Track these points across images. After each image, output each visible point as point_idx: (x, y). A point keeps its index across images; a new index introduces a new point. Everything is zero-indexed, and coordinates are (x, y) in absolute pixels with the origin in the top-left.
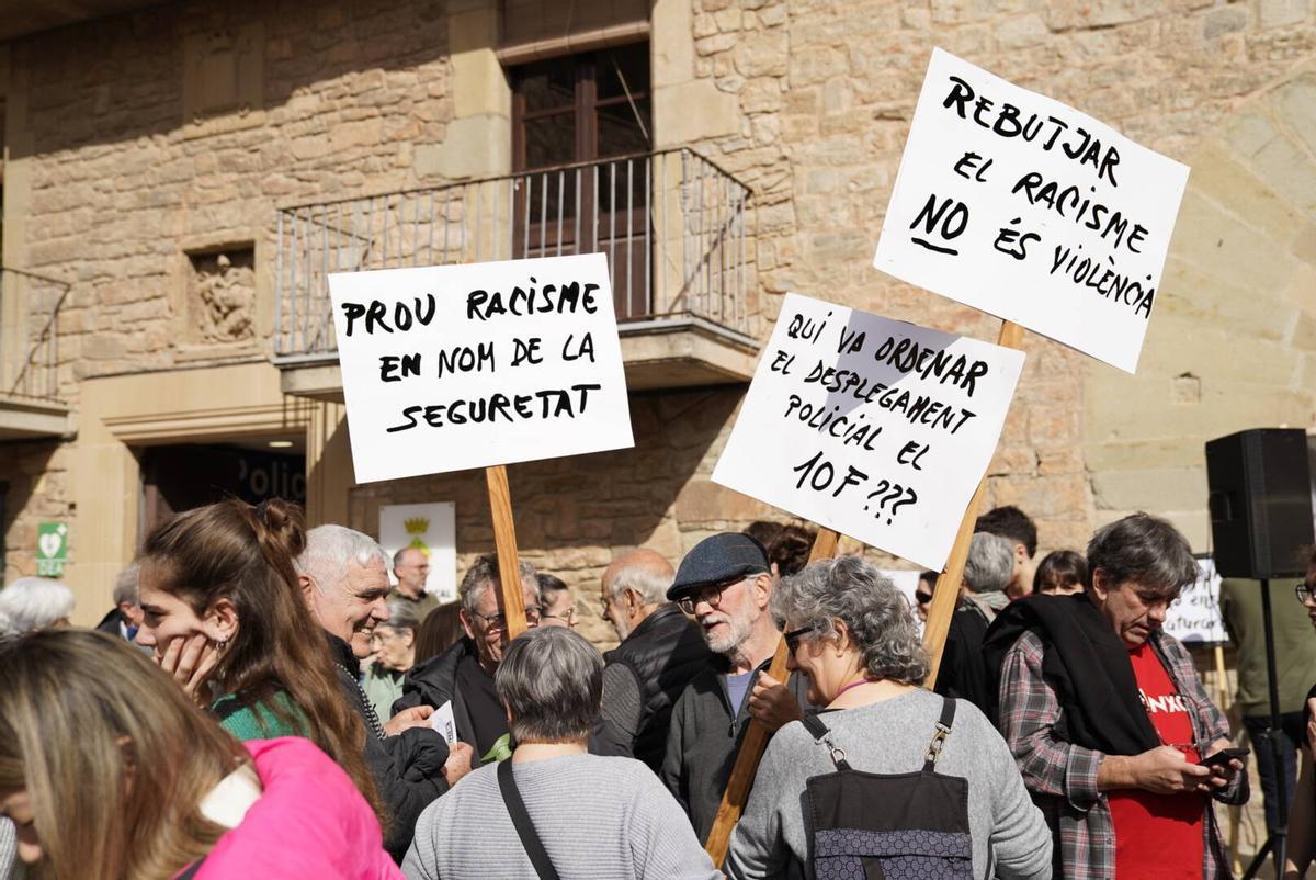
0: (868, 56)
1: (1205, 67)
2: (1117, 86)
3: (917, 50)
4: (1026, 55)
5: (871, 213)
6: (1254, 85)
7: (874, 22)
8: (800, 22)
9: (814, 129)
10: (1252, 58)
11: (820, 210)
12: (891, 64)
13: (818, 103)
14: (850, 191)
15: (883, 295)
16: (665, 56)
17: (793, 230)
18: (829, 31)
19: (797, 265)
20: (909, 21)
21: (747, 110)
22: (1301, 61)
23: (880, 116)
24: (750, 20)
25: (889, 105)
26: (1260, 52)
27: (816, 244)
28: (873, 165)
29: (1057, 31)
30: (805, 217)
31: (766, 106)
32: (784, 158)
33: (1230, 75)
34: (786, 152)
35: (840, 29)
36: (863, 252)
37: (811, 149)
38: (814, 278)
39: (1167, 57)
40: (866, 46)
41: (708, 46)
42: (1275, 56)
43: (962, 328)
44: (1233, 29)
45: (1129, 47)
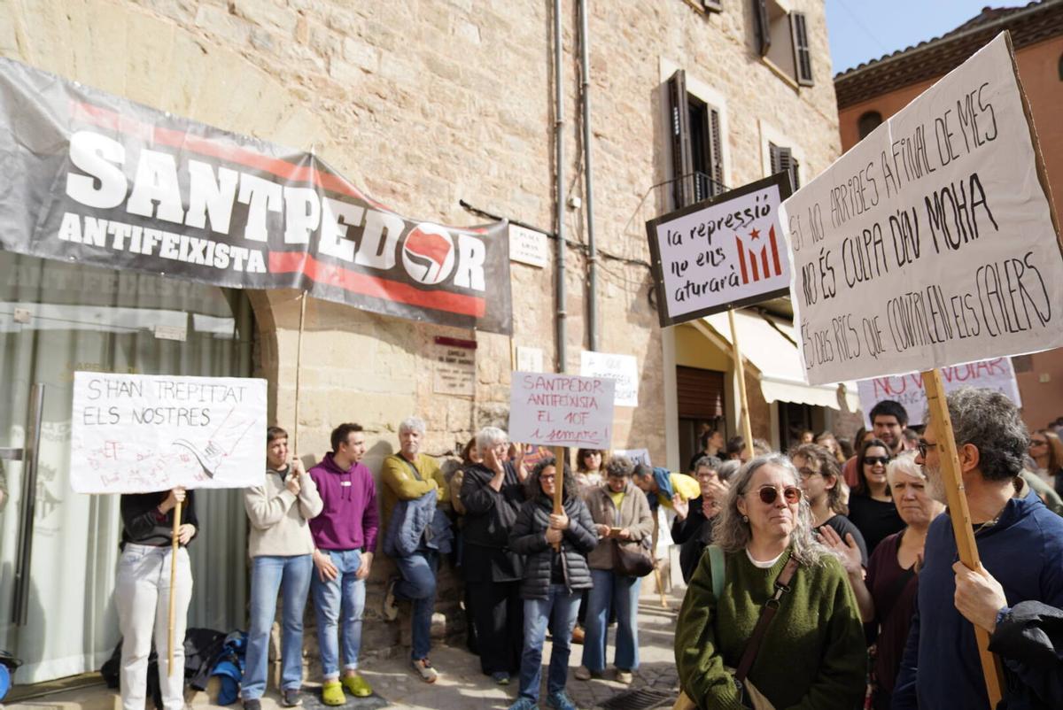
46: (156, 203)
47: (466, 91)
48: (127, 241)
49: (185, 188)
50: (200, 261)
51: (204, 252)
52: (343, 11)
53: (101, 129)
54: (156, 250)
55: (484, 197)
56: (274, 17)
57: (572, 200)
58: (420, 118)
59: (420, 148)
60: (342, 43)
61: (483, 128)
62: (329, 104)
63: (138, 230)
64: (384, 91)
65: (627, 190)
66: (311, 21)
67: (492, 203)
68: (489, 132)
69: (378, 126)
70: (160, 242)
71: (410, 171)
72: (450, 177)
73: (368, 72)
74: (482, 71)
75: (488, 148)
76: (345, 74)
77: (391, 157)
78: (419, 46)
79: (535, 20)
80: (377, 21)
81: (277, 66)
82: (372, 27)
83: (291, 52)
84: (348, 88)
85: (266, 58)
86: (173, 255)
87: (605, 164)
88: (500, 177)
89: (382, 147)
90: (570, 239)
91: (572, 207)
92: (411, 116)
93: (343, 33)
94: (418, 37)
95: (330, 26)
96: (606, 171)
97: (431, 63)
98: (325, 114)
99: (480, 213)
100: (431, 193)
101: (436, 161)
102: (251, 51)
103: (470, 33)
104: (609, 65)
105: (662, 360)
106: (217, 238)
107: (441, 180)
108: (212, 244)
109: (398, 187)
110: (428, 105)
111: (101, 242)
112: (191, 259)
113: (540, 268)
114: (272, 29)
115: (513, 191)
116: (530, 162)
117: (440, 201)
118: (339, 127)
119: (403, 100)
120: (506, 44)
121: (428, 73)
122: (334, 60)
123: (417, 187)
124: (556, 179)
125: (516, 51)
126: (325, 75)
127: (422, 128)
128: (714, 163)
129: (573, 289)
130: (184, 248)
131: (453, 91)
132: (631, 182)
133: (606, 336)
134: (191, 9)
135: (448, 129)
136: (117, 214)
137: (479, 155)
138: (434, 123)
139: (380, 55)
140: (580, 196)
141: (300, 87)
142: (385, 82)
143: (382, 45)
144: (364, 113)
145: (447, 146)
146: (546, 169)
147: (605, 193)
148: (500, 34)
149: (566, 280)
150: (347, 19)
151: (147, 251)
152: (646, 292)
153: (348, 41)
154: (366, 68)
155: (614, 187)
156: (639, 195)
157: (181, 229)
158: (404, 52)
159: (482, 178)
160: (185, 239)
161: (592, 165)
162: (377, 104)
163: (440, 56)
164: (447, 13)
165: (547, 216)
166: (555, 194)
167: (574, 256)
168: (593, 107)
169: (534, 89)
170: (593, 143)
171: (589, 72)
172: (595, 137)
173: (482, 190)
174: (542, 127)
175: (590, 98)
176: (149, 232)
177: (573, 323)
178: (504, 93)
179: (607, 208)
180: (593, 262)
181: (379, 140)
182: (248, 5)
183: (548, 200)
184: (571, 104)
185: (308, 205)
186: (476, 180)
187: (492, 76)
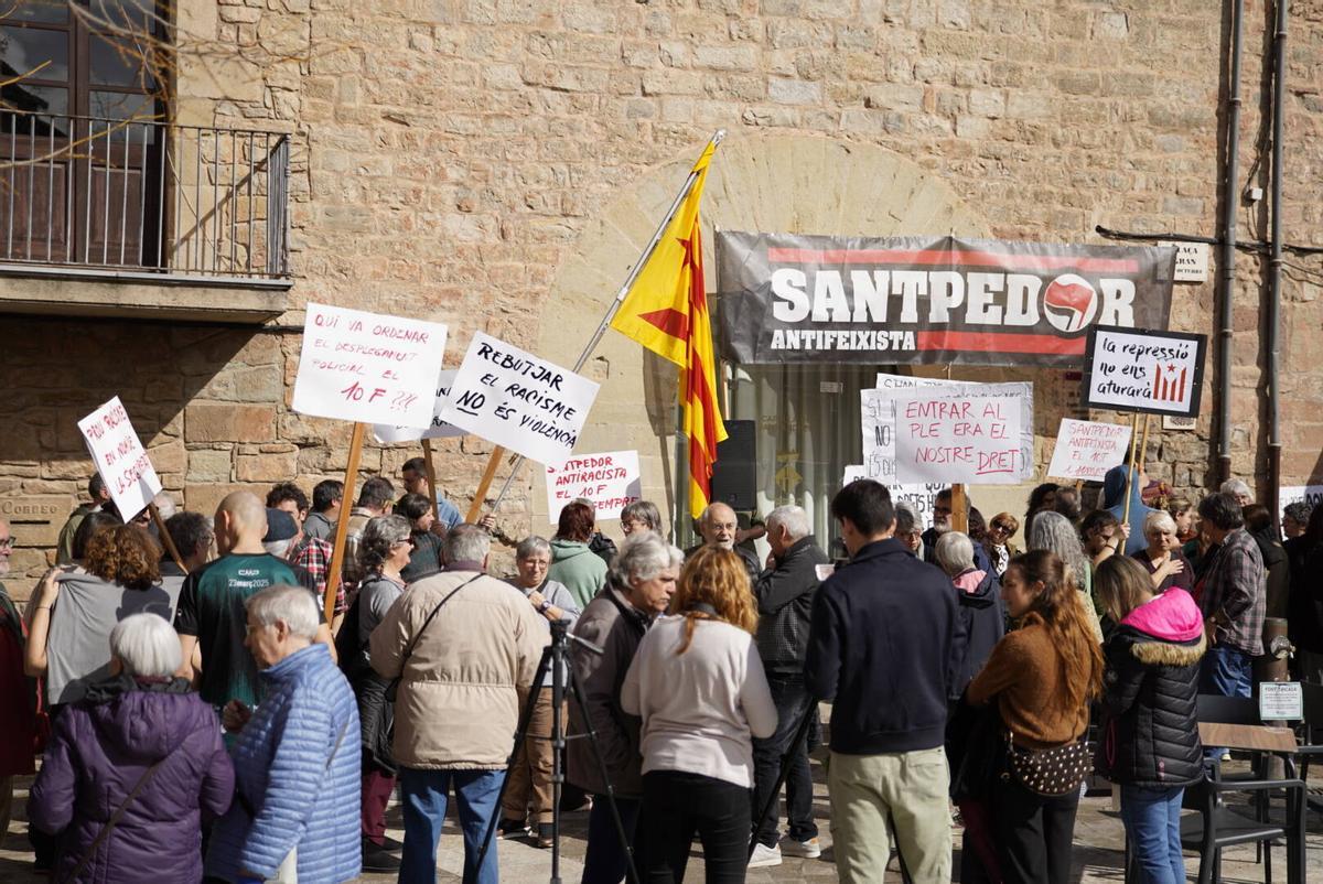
0: (381, 64)
1: (626, 138)
2: (568, 138)
3: (422, 70)
4: (505, 97)
5: (376, 197)
6: (656, 159)
7: (387, 36)
8: (319, 16)
9: (330, 114)
10: (656, 140)
11: (332, 185)
12: (401, 76)
13: (335, 93)
14: (358, 174)
15: (384, 267)
16: (190, 14)
17: (308, 199)
18: (347, 32)
19: (308, 228)
20: (416, 43)
21: (270, 84)
22: (683, 150)
23: (388, 117)
24: (273, 2)
25: (395, 109)
26: (661, 137)
27: (328, 214)
28: (379, 157)
29: (529, 84)
30: (318, 188)
31: (288, 84)
32: (303, 134)
33: (642, 149)
34: (305, 129)
35: (358, 34)
36: (368, 229)
37: (327, 131)
38: (324, 242)
39: (603, 124)
40: (378, 53)
41: (232, 13)
42: (670, 142)
43: (445, 303)
44: (645, 115)
45: (578, 110)
46: (830, 311)
47: (1107, 101)
48: (814, 342)
49: (850, 295)
50: (866, 347)
51: (869, 340)
52: (969, 64)
53: (789, 264)
54: (834, 345)
55: (1126, 217)
56: (903, 97)
57: (1250, 191)
58: (1054, 150)
59: (1050, 182)
60: (968, 97)
61: (1129, 137)
62: (956, 164)
63: (820, 333)
64: (1012, 133)
66: (938, 85)
67: (1136, 220)
68: (1135, 139)
69: (1005, 172)
70: (836, 339)
71: (1039, 209)
72: (1085, 204)
73: (994, 118)
74: (1129, 69)
75: (1132, 158)
76: (972, 129)
77: (1019, 201)
78: (1051, 69)
80: (1002, 58)
81: (906, 143)
82: (997, 69)
83: (920, 126)
84: (974, 143)
85: (899, 140)
86: (846, 347)
87: (1310, 130)
88: (1147, 189)
89: (1010, 193)
90: (1241, 239)
91: (1247, 200)
92: (1037, 152)
93: (969, 87)
94: (1049, 58)
95: (955, 84)
96: (1311, 139)
97: (1065, 84)
98: (954, 175)
99: (1122, 236)
100: (1062, 227)
101: (1070, 190)
102: (885, 137)
103: (1114, 26)
106: (877, 327)
107: (1075, 210)
108: (874, 333)
109: (1027, 229)
110: (1059, 132)
112: (859, 348)
113: (1199, 283)
114: (900, 109)
115: (1165, 200)
116: (1189, 163)
117: (1073, 233)
118: (967, 184)
119: (1032, 136)
120: (1162, 22)
121: (1061, 96)
122: (959, 118)
123: (1047, 225)
124: (1226, 171)
125: (1174, 26)
126: (952, 136)
127: (1052, 160)
129: (1245, 299)
130: (853, 340)
131: (1091, 106)
133: (1294, 349)
134: (836, 117)
135: (1084, 151)
136: (807, 324)
137: (1121, 170)
138: (1068, 149)
139: (1007, 95)
140: (1263, 186)
141: (928, 157)
142: (1012, 122)
143: (1009, 83)
144: (991, 163)
145: (1083, 171)
146: (1213, 163)
147: (1307, 168)
148: (1155, 12)
149: (1235, 290)
150: (973, 69)
151: (828, 347)
153: (974, 93)
154: (992, 115)
157: (850, 326)
158: (1033, 81)
159: (1124, 195)
160: (854, 333)
161: (1288, 138)
162: (1004, 148)
163: (1076, 70)
164: (1084, 14)
165: (1212, 220)
166: (1224, 190)
167: (1250, 259)
168: (1296, 57)
169: (1200, 67)
170: (1290, 107)
171: (1291, 9)
172: (1294, 98)
173: (1126, 208)
174: (1210, 110)
175: (1288, 48)
176: (828, 333)
177: (1244, 339)
178: (1158, 86)
179: (1310, 187)
180: (1275, 265)
181: (1007, 186)
182: (880, 95)
183: (1214, 199)
184: (1258, 64)
185: (950, 287)
186: (1117, 200)
187: (1141, 70)
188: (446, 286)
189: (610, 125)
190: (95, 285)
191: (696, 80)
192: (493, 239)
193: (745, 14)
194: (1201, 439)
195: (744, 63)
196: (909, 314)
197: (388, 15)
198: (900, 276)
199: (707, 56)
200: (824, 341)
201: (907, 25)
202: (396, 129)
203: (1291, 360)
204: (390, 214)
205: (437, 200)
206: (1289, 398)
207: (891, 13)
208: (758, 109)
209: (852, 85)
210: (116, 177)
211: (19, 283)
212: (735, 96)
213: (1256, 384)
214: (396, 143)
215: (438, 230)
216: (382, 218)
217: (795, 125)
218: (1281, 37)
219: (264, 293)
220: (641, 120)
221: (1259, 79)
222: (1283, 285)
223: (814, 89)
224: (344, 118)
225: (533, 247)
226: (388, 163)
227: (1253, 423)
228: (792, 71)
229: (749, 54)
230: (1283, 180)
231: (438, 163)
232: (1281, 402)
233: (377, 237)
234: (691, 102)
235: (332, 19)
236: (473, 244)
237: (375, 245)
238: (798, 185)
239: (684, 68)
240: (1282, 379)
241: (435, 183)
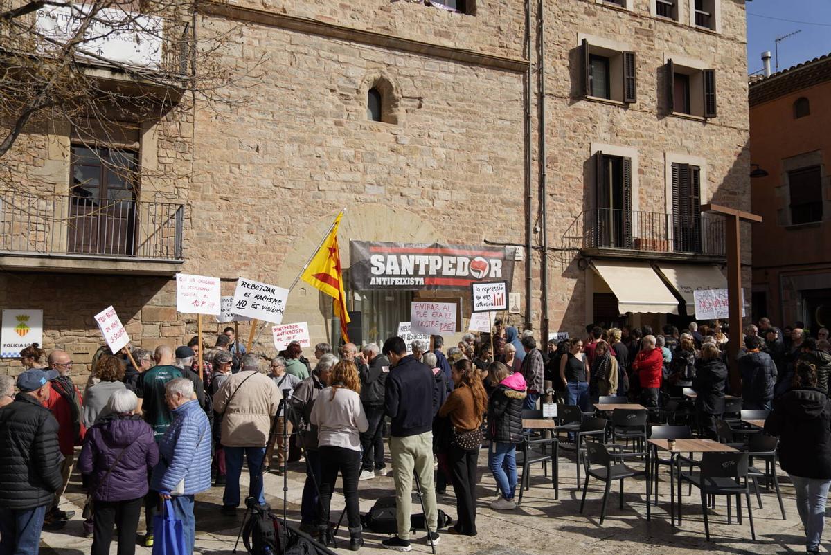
0: (219, 179)
1: (312, 206)
2: (290, 206)
3: (235, 181)
4: (266, 191)
5: (217, 228)
6: (323, 214)
7: (222, 168)
8: (196, 161)
9: (199, 197)
10: (323, 207)
11: (200, 224)
12: (227, 183)
13: (201, 189)
14: (210, 219)
15: (219, 254)
16: (146, 160)
17: (190, 229)
18: (207, 167)
19: (190, 240)
20: (233, 171)
21: (177, 186)
23: (221, 198)
24: (179, 156)
25: (224, 195)
26: (325, 206)
27: (198, 234)
28: (218, 213)
29: (276, 186)
30: (194, 225)
31: (183, 186)
32: (189, 205)
33: (318, 210)
34: (190, 203)
35: (210, 167)
36: (214, 240)
37: (198, 204)
38: (196, 245)
39: (303, 201)
40: (218, 175)
41: (163, 160)
42: (328, 208)
43: (243, 268)
44: (319, 198)
45: (294, 196)
46: (392, 270)
47: (486, 195)
48: (386, 282)
49: (400, 265)
50: (406, 284)
51: (407, 281)
52: (438, 181)
53: (377, 253)
54: (394, 283)
55: (495, 237)
56: (414, 192)
57: (536, 229)
58: (468, 212)
59: (468, 224)
60: (438, 193)
61: (494, 208)
62: (434, 217)
63: (389, 279)
64: (454, 206)
65: (567, 216)
66: (427, 189)
67: (498, 238)
68: (497, 209)
69: (452, 220)
70: (395, 281)
71: (464, 234)
72: (479, 231)
73: (447, 201)
74: (494, 184)
75: (496, 216)
76: (439, 205)
77: (457, 230)
78: (467, 184)
79: (519, 151)
80: (449, 179)
81: (416, 209)
82: (448, 183)
83: (421, 203)
84: (440, 209)
85: (413, 208)
86: (398, 284)
87: (555, 207)
88: (501, 227)
89: (453, 227)
90: (534, 245)
91: (535, 231)
92: (463, 213)
93: (438, 189)
94: (466, 180)
95: (433, 188)
96: (555, 210)
97: (472, 189)
98: (433, 221)
99: (494, 244)
100: (473, 240)
101: (475, 227)
102: (409, 207)
103: (488, 170)
104: (560, 158)
105: (585, 291)
106: (410, 276)
107: (476, 234)
108: (409, 279)
109: (460, 241)
110: (470, 206)
111: (380, 284)
112: (404, 284)
113: (521, 260)
114: (413, 197)
115: (508, 231)
116: (515, 218)
117: (477, 243)
118: (438, 224)
119: (461, 207)
120: (504, 169)
121: (470, 193)
122: (435, 201)
123: (467, 239)
124: (528, 221)
125: (508, 170)
126: (432, 207)
127: (468, 216)
128: (625, 189)
129: (536, 266)
130: (401, 281)
131: (481, 197)
132: (570, 211)
133: (553, 284)
134: (390, 199)
135: (479, 213)
136: (384, 275)
137: (492, 220)
138: (473, 212)
139: (451, 193)
140: (540, 227)
141: (424, 214)
142: (454, 202)
143: (452, 188)
144: (446, 217)
145: (479, 220)
146: (523, 218)
147: (555, 221)
148: (502, 165)
149: (532, 263)
150: (439, 183)
151: (392, 284)
152: (576, 262)
153: (440, 191)
154: (447, 199)
155: (560, 217)
156: (575, 217)
157: (400, 276)
158: (461, 188)
159: (494, 229)
160: (401, 279)
161: (548, 210)
162: (451, 212)
163: (476, 184)
164: (478, 165)
165: (524, 238)
166: (527, 228)
167: (537, 252)
168: (549, 182)
169: (518, 184)
170: (548, 199)
171: (547, 166)
172: (549, 196)
173: (494, 233)
174: (522, 200)
175: (547, 179)
176: (392, 279)
177: (535, 280)
178: (504, 191)
179: (556, 227)
180: (545, 254)
181: (452, 225)
182: (406, 191)
183: (524, 231)
184: (537, 185)
185: (436, 261)
186: (491, 231)
187: (497, 185)
188: (243, 262)
189: (306, 201)
190: (107, 262)
191: (338, 185)
192: (262, 244)
193: (356, 162)
194: (522, 316)
195: (356, 179)
196: (422, 271)
197: (222, 161)
198: (418, 257)
199: (342, 177)
200: (390, 281)
201: (415, 167)
202: (225, 203)
203: (552, 288)
204: (222, 234)
205: (240, 229)
206: (551, 301)
207: (409, 162)
208: (361, 196)
209: (396, 188)
210: (117, 222)
211: (78, 262)
212: (353, 191)
213: (540, 297)
214: (225, 208)
215: (241, 240)
216: (219, 236)
217: (375, 202)
218: (544, 175)
219: (173, 265)
220: (318, 200)
221: (537, 189)
222: (548, 262)
223: (382, 189)
224: (205, 198)
225: (277, 247)
226: (221, 215)
227: (540, 311)
228: (374, 182)
229: (358, 176)
230: (547, 225)
231: (240, 215)
232: (548, 302)
233: (217, 243)
234: (336, 193)
235: (200, 162)
236: (254, 246)
237: (216, 246)
238: (376, 224)
239: (334, 181)
240: (548, 295)
241: (239, 223)
